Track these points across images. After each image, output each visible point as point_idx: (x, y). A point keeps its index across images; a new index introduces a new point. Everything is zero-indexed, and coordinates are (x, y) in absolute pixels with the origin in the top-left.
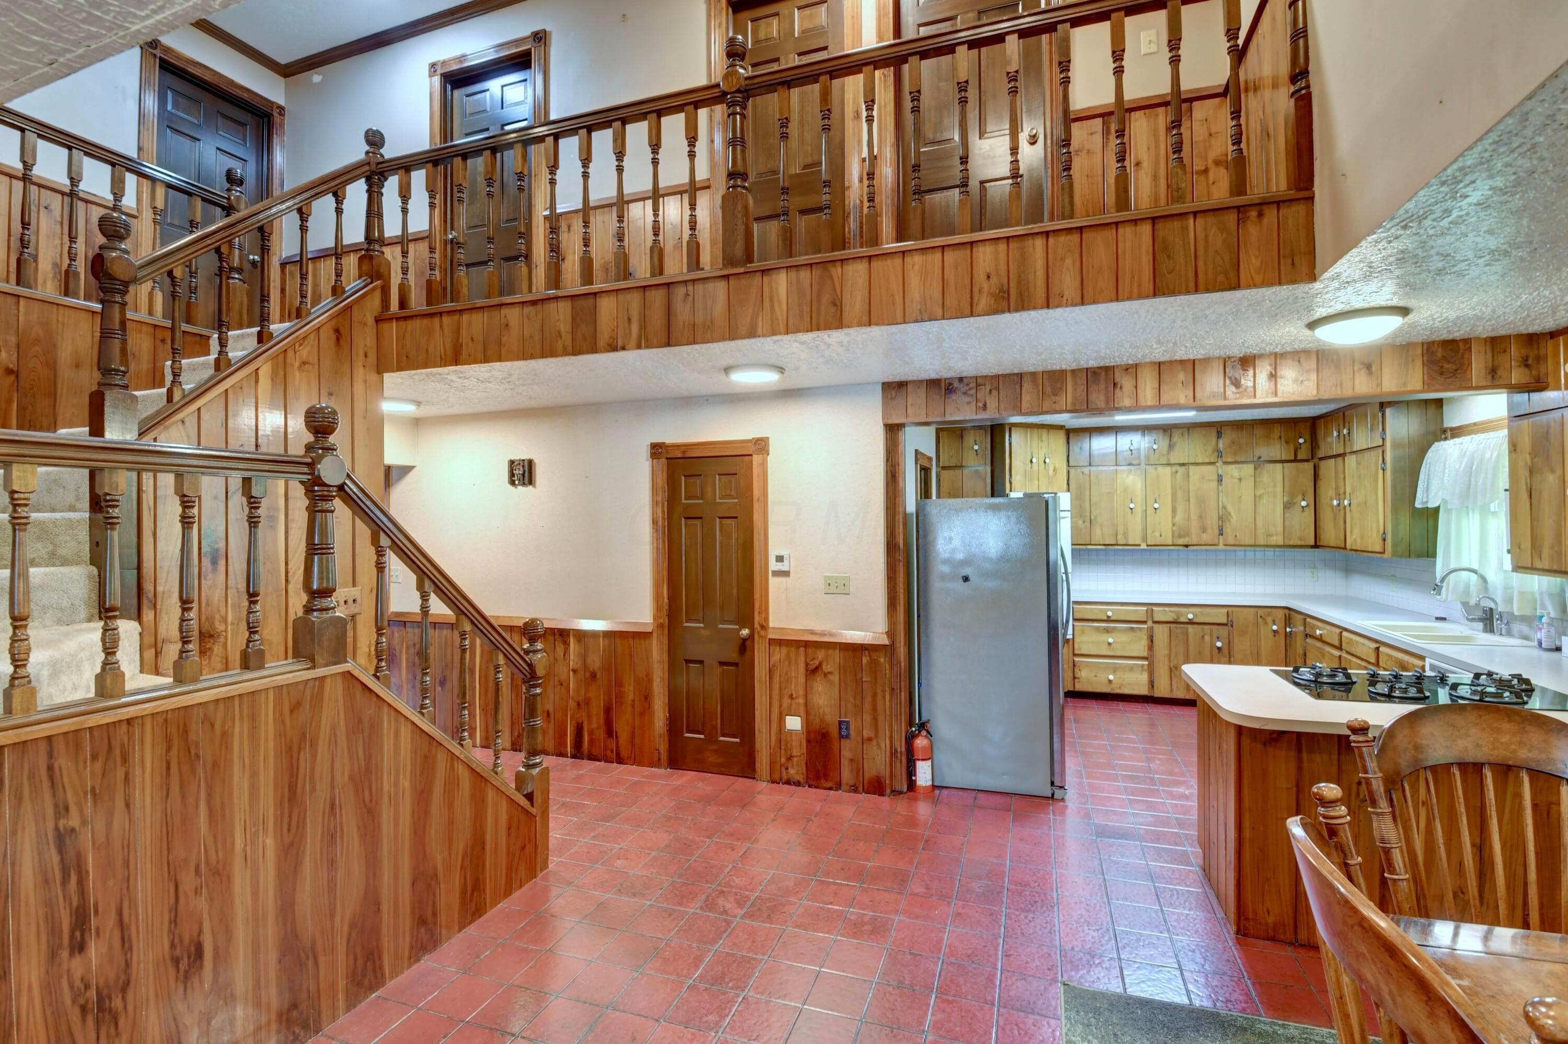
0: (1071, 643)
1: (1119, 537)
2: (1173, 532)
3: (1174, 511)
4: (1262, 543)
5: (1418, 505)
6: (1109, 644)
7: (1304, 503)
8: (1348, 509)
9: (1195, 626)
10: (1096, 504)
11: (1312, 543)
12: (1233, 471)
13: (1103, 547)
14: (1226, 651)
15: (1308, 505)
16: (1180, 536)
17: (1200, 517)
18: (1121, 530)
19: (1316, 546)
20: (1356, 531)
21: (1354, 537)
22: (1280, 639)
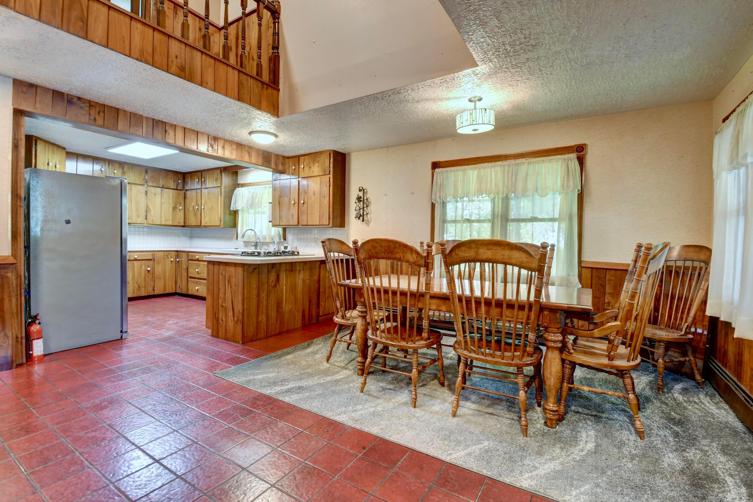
4: (164, 224)
5: (231, 208)
7: (180, 208)
8: (203, 210)
9: (138, 261)
11: (183, 225)
12: (152, 190)
14: (151, 272)
17: (137, 210)
20: (207, 218)
21: (205, 221)
22: (174, 264)
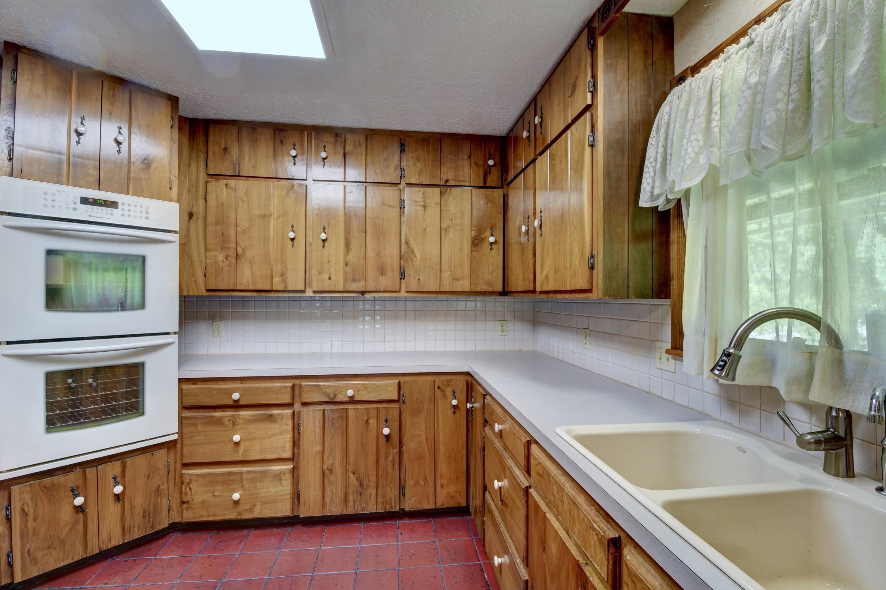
0: (179, 446)
1: (276, 280)
2: (345, 273)
3: (347, 245)
4: (448, 289)
5: (644, 202)
6: (237, 444)
7: (492, 239)
8: (538, 232)
9: (359, 406)
10: (244, 231)
11: (500, 289)
12: (417, 196)
13: (255, 294)
15: (496, 242)
16: (354, 280)
17: (379, 255)
18: (278, 268)
19: (504, 293)
20: (549, 262)
21: (545, 272)
22: (462, 416)
